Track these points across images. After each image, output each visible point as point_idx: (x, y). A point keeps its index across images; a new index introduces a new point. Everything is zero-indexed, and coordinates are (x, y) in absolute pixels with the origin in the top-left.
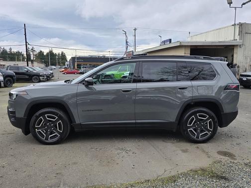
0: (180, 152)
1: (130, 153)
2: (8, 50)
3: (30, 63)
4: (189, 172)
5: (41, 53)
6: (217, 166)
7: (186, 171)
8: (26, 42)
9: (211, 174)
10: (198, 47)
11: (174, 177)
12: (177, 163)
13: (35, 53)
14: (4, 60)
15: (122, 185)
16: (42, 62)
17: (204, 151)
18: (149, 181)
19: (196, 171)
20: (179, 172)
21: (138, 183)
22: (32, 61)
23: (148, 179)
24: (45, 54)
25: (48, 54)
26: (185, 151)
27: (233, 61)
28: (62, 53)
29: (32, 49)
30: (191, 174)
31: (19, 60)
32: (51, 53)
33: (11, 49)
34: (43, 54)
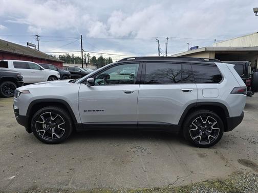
0: (197, 156)
1: (146, 153)
2: (71, 56)
3: (84, 65)
4: (204, 183)
5: (94, 58)
6: (238, 178)
7: (201, 182)
8: (82, 49)
9: (230, 189)
10: (223, 53)
11: (186, 187)
12: (192, 170)
13: (90, 58)
14: (68, 63)
15: (129, 190)
16: (94, 65)
17: (223, 158)
18: (158, 189)
19: (213, 183)
20: (193, 182)
21: (146, 190)
22: (87, 64)
23: (157, 187)
24: (97, 59)
25: (99, 58)
26: (202, 156)
27: (256, 65)
28: (110, 58)
29: (88, 55)
30: (207, 186)
31: (77, 63)
32: (101, 58)
33: (73, 55)
34: (95, 59)
